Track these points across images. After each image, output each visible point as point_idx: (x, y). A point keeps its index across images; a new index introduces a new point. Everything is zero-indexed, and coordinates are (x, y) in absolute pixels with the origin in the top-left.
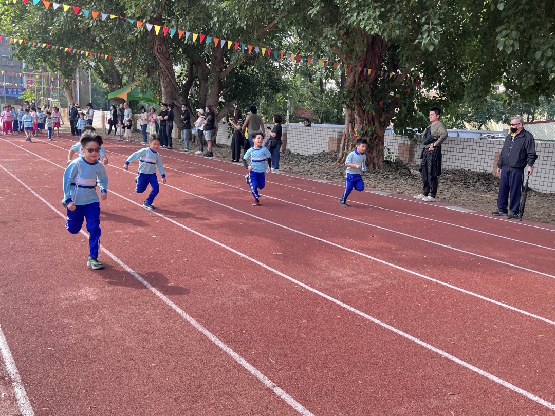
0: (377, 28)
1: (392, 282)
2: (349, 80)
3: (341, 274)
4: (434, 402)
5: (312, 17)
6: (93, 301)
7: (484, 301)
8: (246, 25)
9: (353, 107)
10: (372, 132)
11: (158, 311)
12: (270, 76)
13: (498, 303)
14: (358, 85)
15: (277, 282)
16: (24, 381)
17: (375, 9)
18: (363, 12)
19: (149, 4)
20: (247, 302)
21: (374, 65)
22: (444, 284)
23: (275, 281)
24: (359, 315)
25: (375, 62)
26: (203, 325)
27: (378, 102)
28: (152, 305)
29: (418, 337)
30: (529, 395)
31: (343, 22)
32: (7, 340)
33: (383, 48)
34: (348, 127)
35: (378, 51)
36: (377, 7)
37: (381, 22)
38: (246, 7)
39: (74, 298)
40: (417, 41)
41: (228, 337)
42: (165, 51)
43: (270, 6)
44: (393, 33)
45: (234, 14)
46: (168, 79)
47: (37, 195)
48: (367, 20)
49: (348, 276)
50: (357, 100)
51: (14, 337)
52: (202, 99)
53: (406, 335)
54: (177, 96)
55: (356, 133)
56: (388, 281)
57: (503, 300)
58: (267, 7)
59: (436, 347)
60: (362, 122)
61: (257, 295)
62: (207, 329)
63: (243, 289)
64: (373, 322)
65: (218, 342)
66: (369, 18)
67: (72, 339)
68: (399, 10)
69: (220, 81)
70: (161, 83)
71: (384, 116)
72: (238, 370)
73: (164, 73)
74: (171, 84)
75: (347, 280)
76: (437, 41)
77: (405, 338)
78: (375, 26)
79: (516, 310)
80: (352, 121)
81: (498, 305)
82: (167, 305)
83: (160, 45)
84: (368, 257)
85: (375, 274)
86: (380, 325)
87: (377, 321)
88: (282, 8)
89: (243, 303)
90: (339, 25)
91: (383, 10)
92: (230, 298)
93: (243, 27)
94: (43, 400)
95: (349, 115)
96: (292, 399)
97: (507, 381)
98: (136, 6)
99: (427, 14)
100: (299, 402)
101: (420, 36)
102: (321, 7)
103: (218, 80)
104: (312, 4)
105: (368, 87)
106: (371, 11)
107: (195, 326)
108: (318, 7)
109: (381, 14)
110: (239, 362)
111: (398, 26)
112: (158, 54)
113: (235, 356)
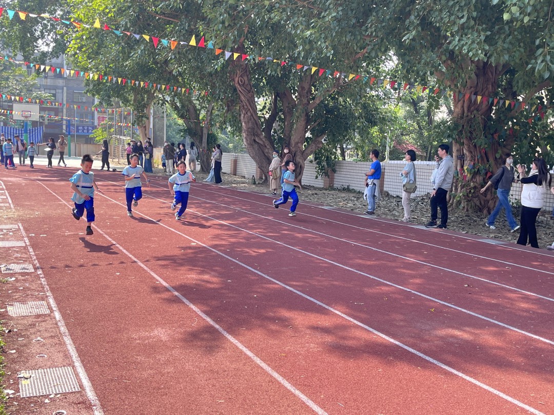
0: (482, 53)
2: (458, 110)
5: (407, 42)
6: (166, 341)
8: (333, 54)
9: (462, 141)
10: (485, 170)
12: (365, 107)
14: (468, 116)
16: (103, 406)
17: (479, 33)
18: (466, 35)
19: (230, 35)
21: (486, 92)
25: (487, 89)
27: (492, 135)
31: (445, 47)
33: (498, 72)
34: (457, 165)
35: (491, 76)
36: (483, 30)
37: (487, 48)
38: (334, 34)
40: (530, 66)
41: (298, 380)
42: (247, 82)
43: (361, 34)
44: (502, 58)
45: (319, 43)
46: (249, 114)
48: (470, 45)
50: (466, 133)
52: (287, 135)
54: (259, 133)
55: (466, 171)
58: (357, 33)
60: (473, 159)
62: (277, 372)
63: (317, 337)
64: (455, 374)
65: (288, 385)
66: (473, 42)
67: (145, 374)
68: (508, 32)
69: (307, 115)
70: (242, 117)
71: (500, 151)
72: (305, 410)
73: (246, 107)
74: (252, 119)
78: (480, 51)
80: (461, 158)
83: (241, 76)
84: (463, 310)
86: (463, 378)
88: (374, 34)
89: (316, 349)
90: (441, 50)
91: (489, 33)
92: (303, 345)
93: (329, 57)
95: (457, 151)
99: (541, 35)
101: (533, 61)
102: (417, 31)
103: (305, 113)
104: (408, 29)
105: (480, 118)
106: (476, 34)
107: (265, 368)
108: (414, 33)
109: (487, 37)
110: (307, 404)
111: (508, 50)
112: (239, 87)
113: (303, 398)
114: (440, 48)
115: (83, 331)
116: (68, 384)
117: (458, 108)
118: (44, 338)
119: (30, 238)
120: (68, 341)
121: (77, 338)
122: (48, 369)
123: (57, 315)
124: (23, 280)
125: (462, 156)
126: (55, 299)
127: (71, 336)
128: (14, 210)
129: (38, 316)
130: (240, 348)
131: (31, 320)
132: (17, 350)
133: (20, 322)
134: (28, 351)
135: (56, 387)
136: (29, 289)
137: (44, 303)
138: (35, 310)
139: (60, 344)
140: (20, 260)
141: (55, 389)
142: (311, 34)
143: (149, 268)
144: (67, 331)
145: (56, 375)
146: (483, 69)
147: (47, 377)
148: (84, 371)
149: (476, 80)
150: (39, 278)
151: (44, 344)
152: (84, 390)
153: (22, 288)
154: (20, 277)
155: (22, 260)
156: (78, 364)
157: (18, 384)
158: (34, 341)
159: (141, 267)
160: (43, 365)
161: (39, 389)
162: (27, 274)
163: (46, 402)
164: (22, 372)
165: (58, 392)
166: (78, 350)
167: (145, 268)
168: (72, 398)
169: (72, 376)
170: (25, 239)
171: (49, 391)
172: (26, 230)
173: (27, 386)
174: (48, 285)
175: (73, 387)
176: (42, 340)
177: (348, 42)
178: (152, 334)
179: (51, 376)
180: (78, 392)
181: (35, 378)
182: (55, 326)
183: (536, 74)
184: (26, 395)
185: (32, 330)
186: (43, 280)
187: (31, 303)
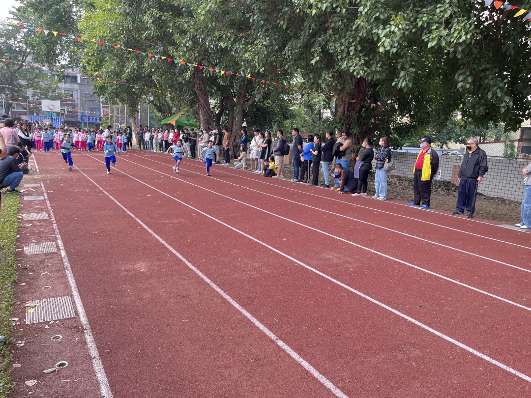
0: (362, 72)
1: (370, 263)
3: (330, 256)
4: (400, 356)
6: (145, 272)
7: (442, 279)
11: (192, 281)
13: (452, 281)
14: (347, 114)
16: (93, 330)
17: (360, 58)
18: (351, 60)
22: (411, 265)
23: (281, 260)
26: (225, 292)
27: (362, 126)
28: (188, 276)
30: (475, 352)
31: (336, 67)
32: (81, 299)
35: (362, 88)
36: (362, 56)
37: (366, 69)
39: (131, 270)
40: (394, 83)
41: (244, 301)
42: (203, 88)
43: (281, 56)
45: (254, 62)
46: (205, 110)
47: (108, 194)
48: (355, 67)
49: (336, 258)
50: (346, 125)
51: (86, 298)
52: (230, 124)
53: (380, 304)
54: (212, 122)
56: (367, 262)
57: (457, 278)
58: (279, 56)
59: (403, 313)
61: (268, 271)
62: (228, 295)
63: (256, 266)
64: (354, 293)
65: (237, 305)
66: (356, 65)
67: (128, 300)
68: (378, 59)
69: (244, 111)
70: (200, 112)
72: (250, 326)
73: (202, 105)
74: (207, 113)
75: (336, 261)
79: (467, 286)
81: (452, 282)
82: (199, 276)
83: (199, 85)
84: (353, 243)
85: (357, 257)
86: (360, 296)
87: (357, 292)
88: (290, 57)
89: (256, 276)
90: (334, 70)
91: (367, 58)
92: (246, 272)
94: (106, 344)
96: (290, 349)
97: (458, 340)
100: (295, 352)
107: (219, 292)
108: (318, 58)
109: (365, 61)
110: (251, 320)
112: (198, 91)
113: (249, 316)
115: (82, 265)
116: (66, 312)
117: (341, 109)
118: (50, 272)
119: (48, 194)
120: (69, 274)
121: (77, 271)
122: (51, 299)
123: (63, 253)
124: (39, 226)
126: (63, 240)
127: (72, 270)
128: (39, 174)
129: (48, 254)
131: (41, 258)
132: (27, 283)
133: (32, 259)
134: (37, 283)
135: (56, 315)
136: (43, 232)
137: (54, 243)
138: (46, 249)
139: (63, 277)
140: (39, 210)
141: (55, 317)
144: (69, 266)
145: (57, 304)
147: (49, 306)
149: (353, 90)
150: (52, 224)
151: (50, 277)
152: (78, 316)
153: (38, 232)
154: (37, 223)
156: (75, 293)
157: (25, 313)
158: (42, 274)
160: (47, 295)
161: (41, 316)
162: (43, 221)
163: (46, 328)
164: (30, 301)
165: (57, 319)
166: (76, 281)
168: (69, 324)
169: (70, 304)
170: (45, 194)
171: (49, 318)
172: (46, 187)
173: (32, 314)
174: (58, 229)
175: (69, 314)
176: (49, 274)
178: (135, 267)
179: (53, 304)
180: (73, 318)
181: (39, 307)
182: (61, 262)
184: (31, 322)
185: (41, 266)
186: (55, 225)
187: (43, 244)
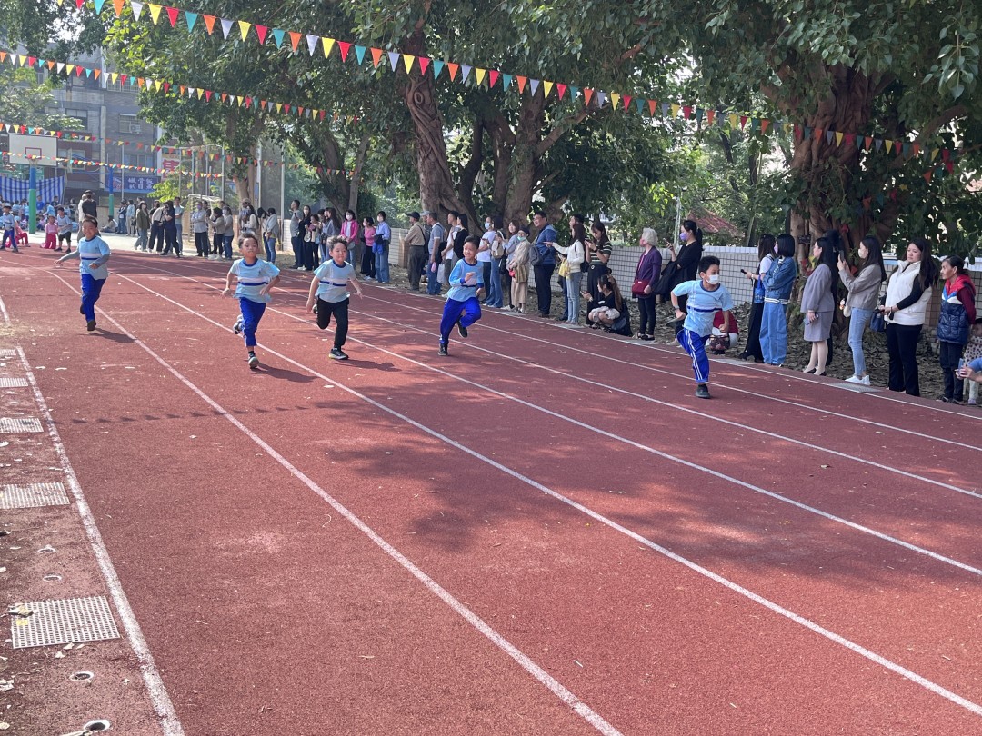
0: (844, 51)
1: (835, 549)
2: (802, 155)
5: (714, 32)
6: (274, 554)
8: (582, 51)
9: (807, 211)
11: (384, 576)
12: (639, 149)
14: (818, 166)
15: (606, 540)
16: (160, 665)
17: (841, 15)
18: (817, 19)
19: (398, 14)
20: (545, 569)
21: (852, 125)
22: (942, 558)
24: (756, 603)
25: (854, 117)
26: (462, 601)
28: (375, 565)
29: (863, 645)
31: (779, 41)
32: (131, 604)
33: (873, 89)
35: (861, 96)
36: (846, 10)
37: (854, 41)
38: (584, 15)
39: (242, 548)
40: (929, 76)
41: (505, 622)
42: (428, 101)
43: (631, 14)
44: (880, 62)
45: (558, 31)
46: (432, 158)
47: (180, 377)
48: (824, 37)
50: (813, 195)
51: (142, 602)
52: (499, 196)
53: (841, 640)
54: (450, 192)
56: (827, 549)
58: (625, 13)
59: (895, 662)
61: (565, 560)
62: (468, 607)
63: (541, 549)
64: (781, 615)
65: (487, 631)
66: (829, 32)
67: (236, 610)
68: (891, 15)
69: (536, 161)
70: (419, 165)
72: (515, 674)
73: (426, 145)
74: (438, 168)
76: (970, 76)
77: (838, 644)
78: (841, 48)
80: (806, 241)
82: (400, 566)
83: (418, 90)
84: (798, 504)
85: (804, 536)
86: (793, 621)
87: (788, 614)
88: (654, 15)
89: (537, 570)
90: (772, 47)
91: (857, 15)
92: (515, 562)
93: (576, 55)
94: (189, 693)
95: (798, 227)
96: (604, 722)
98: (373, 19)
99: (950, 21)
100: (616, 728)
101: (935, 67)
102: (732, 12)
103: (531, 158)
104: (715, 7)
105: (840, 170)
106: (835, 18)
107: (447, 601)
108: (725, 14)
109: (854, 23)
110: (519, 662)
111: (890, 47)
112: (413, 108)
113: (513, 651)
114: (772, 42)
115: (128, 535)
116: (99, 626)
117: (801, 151)
118: (58, 547)
119: (37, 373)
120: (100, 553)
121: (117, 546)
122: (63, 601)
123: (83, 508)
124: (22, 446)
125: (806, 237)
126: (79, 479)
127: (106, 543)
128: (9, 324)
129: (48, 508)
130: (405, 566)
131: (35, 516)
132: (9, 566)
133: (15, 518)
134: (29, 569)
135: (77, 632)
136: (33, 461)
137: (60, 486)
138: (43, 498)
139: (86, 557)
140: (19, 411)
141: (75, 635)
142: (543, 15)
143: (249, 428)
144: (99, 535)
145: (77, 611)
146: (847, 80)
147: (61, 614)
148: (127, 603)
149: (834, 102)
150: (52, 442)
151: (57, 558)
152: (126, 636)
153: (20, 460)
154: (18, 441)
155: (21, 411)
156: (117, 592)
157: (9, 626)
158: (39, 551)
159: (233, 425)
160: (54, 593)
161: (46, 635)
162: (30, 435)
163: (57, 656)
164: (17, 604)
165: (79, 640)
166: (117, 566)
167: (241, 427)
168: (105, 651)
169: (105, 613)
170: (29, 374)
171: (64, 638)
172: (30, 358)
173: (24, 628)
174: (67, 454)
175: (106, 631)
176: (54, 550)
177: (609, 30)
178: (250, 542)
179: (69, 613)
180: (116, 640)
181: (39, 615)
182: (78, 526)
183: (940, 91)
184: (23, 644)
185: (36, 533)
186: (58, 445)
187: (35, 486)
